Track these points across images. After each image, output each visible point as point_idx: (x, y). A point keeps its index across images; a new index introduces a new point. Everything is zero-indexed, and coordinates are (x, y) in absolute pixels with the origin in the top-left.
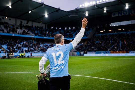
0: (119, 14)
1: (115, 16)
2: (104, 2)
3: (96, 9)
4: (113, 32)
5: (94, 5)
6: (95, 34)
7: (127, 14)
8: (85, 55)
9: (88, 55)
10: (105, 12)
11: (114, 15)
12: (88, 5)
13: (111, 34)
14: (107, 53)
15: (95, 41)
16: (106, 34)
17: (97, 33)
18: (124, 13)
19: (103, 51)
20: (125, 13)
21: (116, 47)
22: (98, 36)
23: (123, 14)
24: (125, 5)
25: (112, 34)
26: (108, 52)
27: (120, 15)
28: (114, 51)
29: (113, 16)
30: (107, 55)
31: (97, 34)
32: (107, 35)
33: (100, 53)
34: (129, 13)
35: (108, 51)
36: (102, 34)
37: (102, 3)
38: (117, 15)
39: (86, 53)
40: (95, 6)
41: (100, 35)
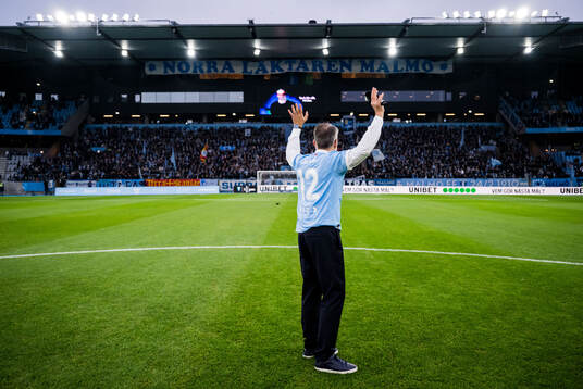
0: (165, 68)
1: (154, 73)
2: (125, 23)
3: (98, 39)
4: (146, 119)
5: (90, 24)
6: (85, 122)
7: (190, 72)
8: (59, 191)
9: (71, 190)
10: (124, 54)
11: (152, 68)
12: (71, 21)
13: (141, 126)
14: (135, 185)
15: (89, 146)
16: (124, 126)
17: (93, 120)
18: (180, 69)
19: (123, 178)
20: (184, 68)
21: (161, 169)
22: (97, 129)
23: (177, 72)
24: (186, 44)
25: (144, 128)
26: (138, 181)
27: (170, 73)
28: (158, 178)
29: (148, 71)
30: (137, 190)
31: (94, 123)
32: (127, 128)
33: (114, 185)
34: (195, 71)
35: (138, 178)
36: (111, 126)
37: (120, 24)
38: (160, 71)
39: (62, 185)
40: (94, 28)
41: (105, 126)
